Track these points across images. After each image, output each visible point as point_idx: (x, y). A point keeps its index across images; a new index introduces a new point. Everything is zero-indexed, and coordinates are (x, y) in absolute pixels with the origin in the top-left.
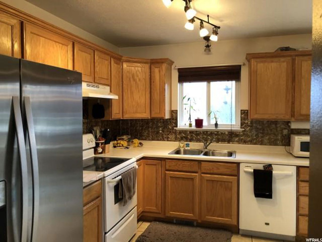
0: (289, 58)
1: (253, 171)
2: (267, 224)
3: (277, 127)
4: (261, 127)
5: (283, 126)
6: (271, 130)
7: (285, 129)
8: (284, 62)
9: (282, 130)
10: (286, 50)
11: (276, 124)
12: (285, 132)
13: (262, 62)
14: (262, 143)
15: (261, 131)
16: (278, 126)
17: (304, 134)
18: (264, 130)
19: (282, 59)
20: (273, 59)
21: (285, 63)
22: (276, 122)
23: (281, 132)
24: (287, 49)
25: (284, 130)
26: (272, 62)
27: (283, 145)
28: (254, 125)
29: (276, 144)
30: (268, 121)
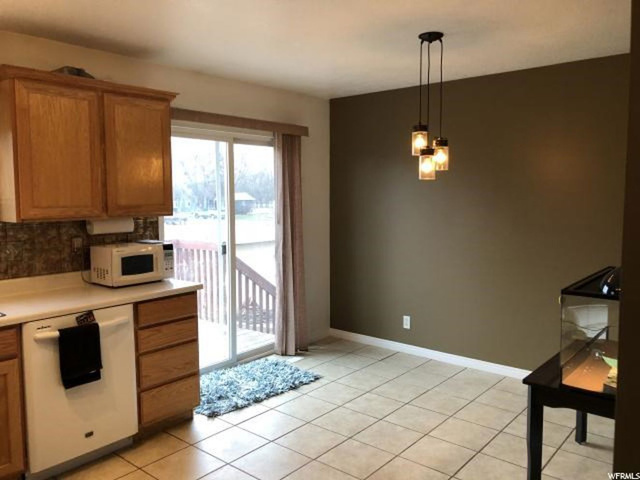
0: (92, 93)
1: (57, 334)
2: (89, 435)
3: (59, 234)
4: (26, 236)
5: (73, 231)
6: (49, 242)
7: (76, 236)
8: (84, 99)
9: (71, 239)
10: (78, 75)
11: (59, 228)
12: (78, 242)
13: (39, 90)
14: (30, 272)
15: (27, 246)
16: (63, 230)
17: (109, 244)
18: (33, 243)
19: (81, 94)
20: (63, 90)
21: (86, 102)
22: (57, 225)
23: (69, 243)
24: (80, 72)
25: (75, 240)
26: (61, 94)
27: (74, 270)
28: (11, 233)
29: (61, 271)
30: (41, 224)
